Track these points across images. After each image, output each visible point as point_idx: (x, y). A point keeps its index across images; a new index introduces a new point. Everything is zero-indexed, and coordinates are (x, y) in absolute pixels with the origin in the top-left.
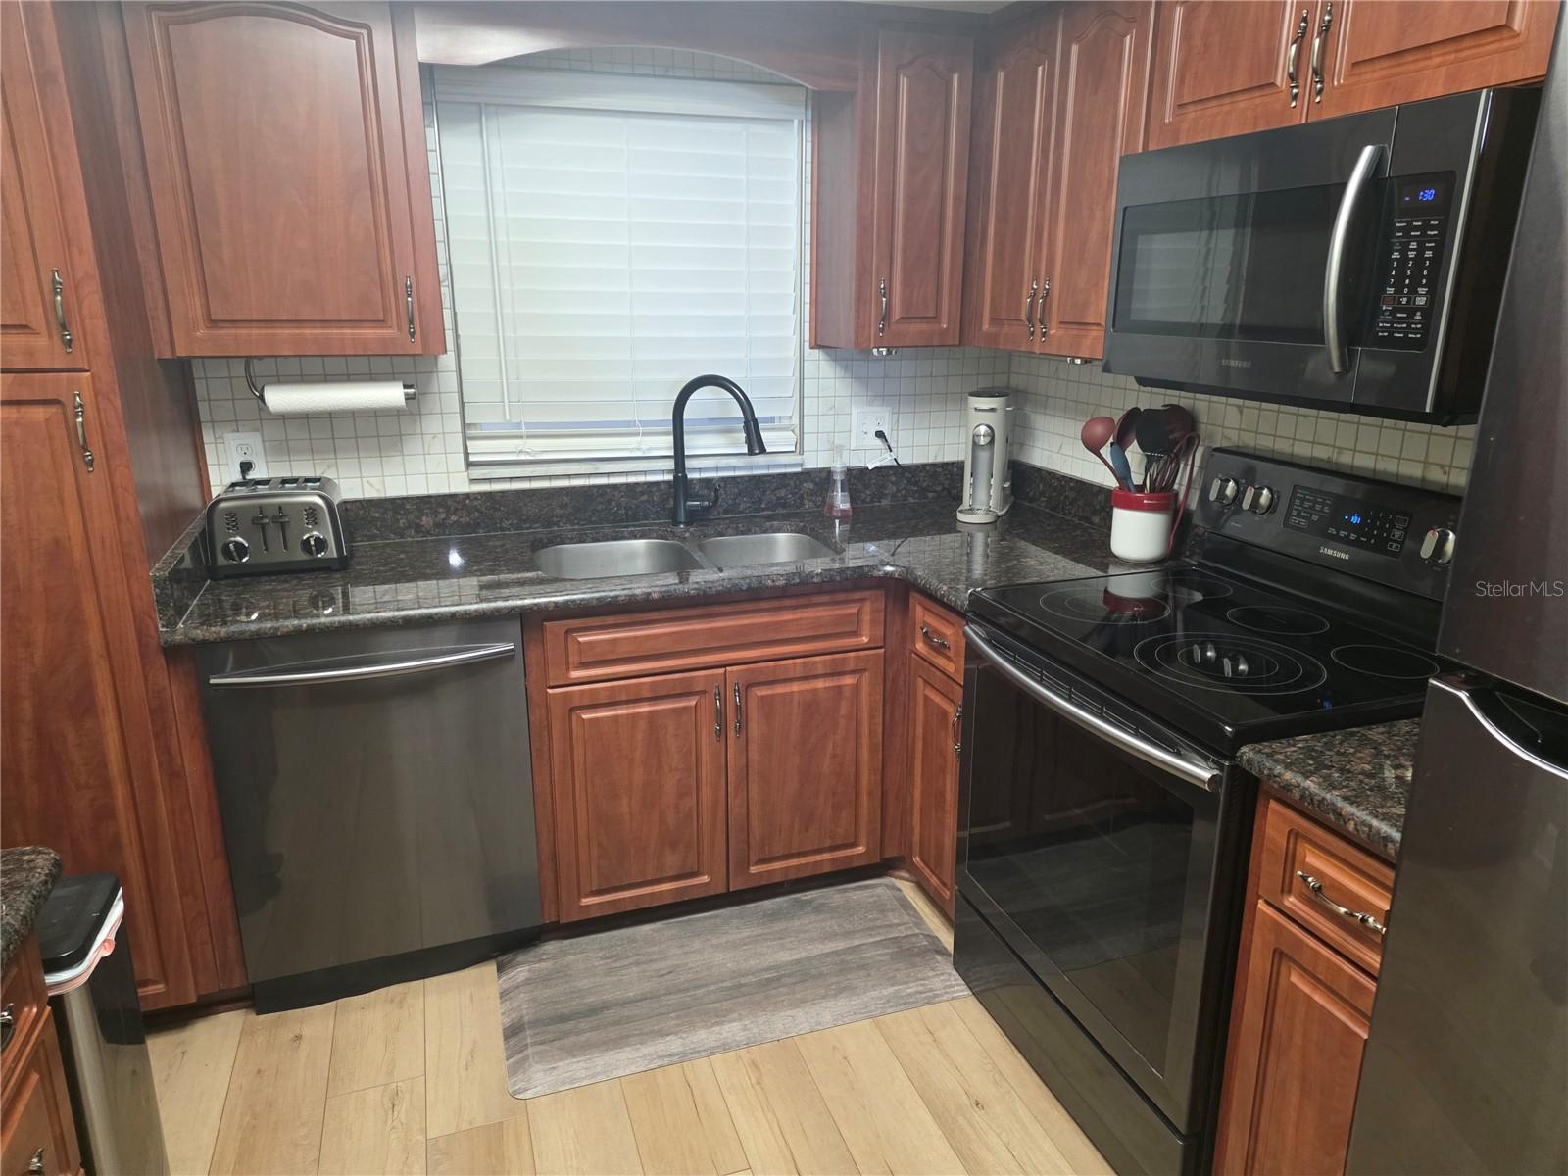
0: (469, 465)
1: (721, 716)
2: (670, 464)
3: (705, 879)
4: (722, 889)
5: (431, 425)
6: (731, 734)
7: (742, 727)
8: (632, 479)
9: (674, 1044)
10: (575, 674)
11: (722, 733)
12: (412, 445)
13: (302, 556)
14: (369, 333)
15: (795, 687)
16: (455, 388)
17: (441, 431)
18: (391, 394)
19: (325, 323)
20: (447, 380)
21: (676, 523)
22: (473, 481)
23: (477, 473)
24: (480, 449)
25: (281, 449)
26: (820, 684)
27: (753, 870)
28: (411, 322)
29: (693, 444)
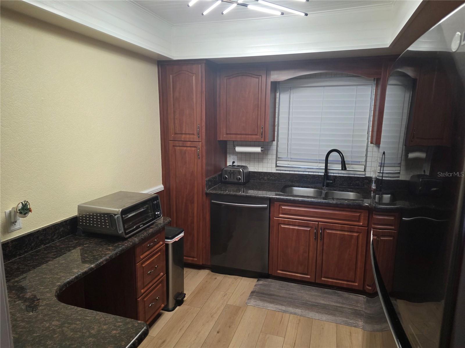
0: (277, 166)
1: (316, 234)
2: (324, 171)
3: (309, 277)
4: (313, 281)
5: (270, 157)
6: (319, 240)
7: (322, 239)
8: (315, 174)
9: (284, 308)
10: (281, 215)
11: (316, 239)
12: (265, 161)
13: (237, 181)
14: (254, 137)
15: (338, 232)
16: (275, 149)
17: (272, 157)
18: (258, 150)
19: (246, 134)
20: (274, 147)
21: (323, 186)
22: (277, 170)
23: (278, 168)
24: (279, 163)
25: (240, 159)
26: (346, 233)
27: (323, 279)
28: (262, 135)
29: (330, 166)
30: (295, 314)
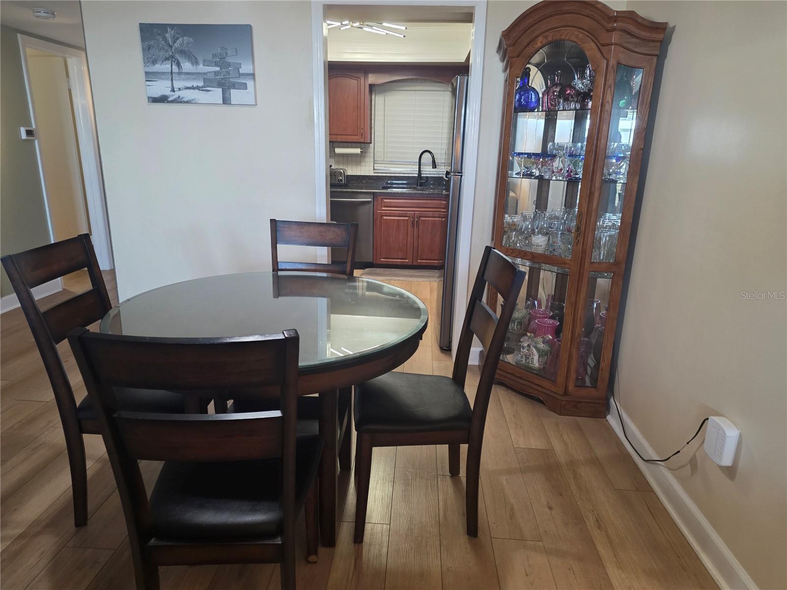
0: (374, 169)
1: (413, 222)
2: (418, 172)
3: (407, 261)
4: (411, 264)
5: (367, 159)
6: (415, 227)
7: (418, 226)
8: (409, 175)
10: (383, 208)
11: (413, 226)
12: (363, 164)
13: (338, 182)
14: (354, 137)
15: (430, 219)
16: (373, 152)
17: (369, 160)
18: (358, 151)
19: (346, 135)
20: (371, 150)
21: (417, 186)
22: (374, 173)
23: (375, 171)
24: (377, 166)
25: (337, 163)
26: (436, 219)
27: (419, 261)
28: (362, 135)
29: (423, 168)
30: (399, 280)
